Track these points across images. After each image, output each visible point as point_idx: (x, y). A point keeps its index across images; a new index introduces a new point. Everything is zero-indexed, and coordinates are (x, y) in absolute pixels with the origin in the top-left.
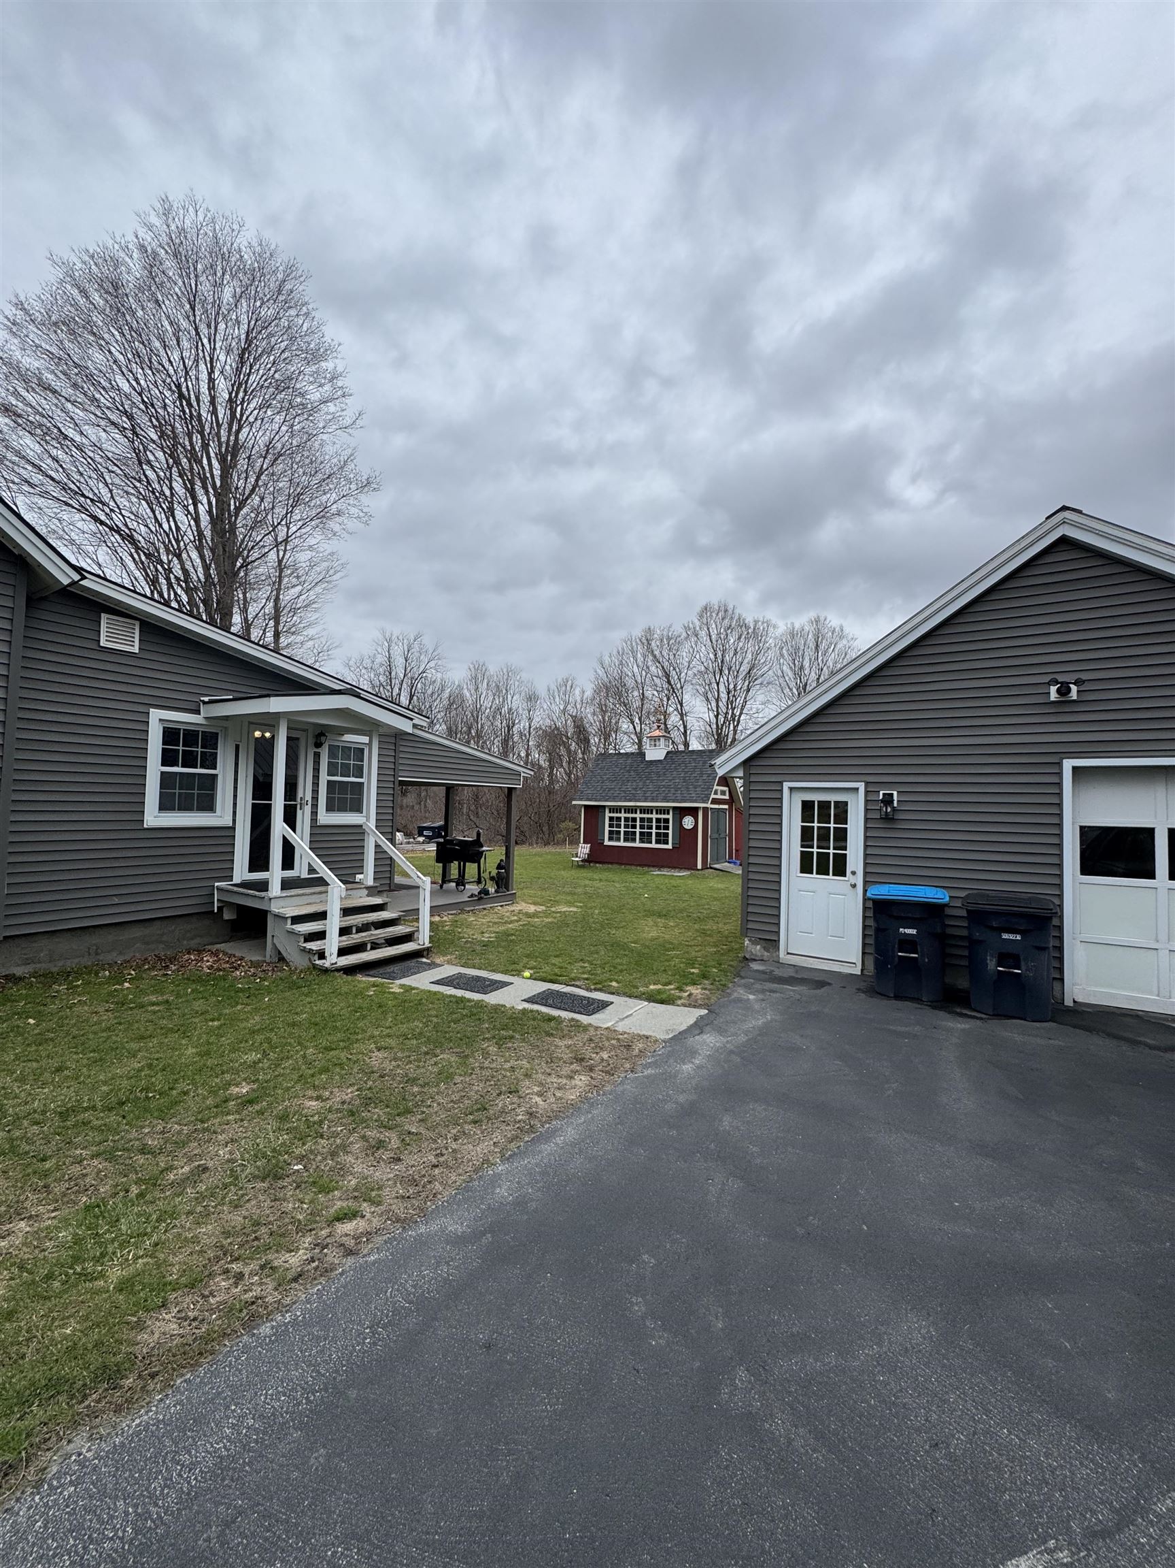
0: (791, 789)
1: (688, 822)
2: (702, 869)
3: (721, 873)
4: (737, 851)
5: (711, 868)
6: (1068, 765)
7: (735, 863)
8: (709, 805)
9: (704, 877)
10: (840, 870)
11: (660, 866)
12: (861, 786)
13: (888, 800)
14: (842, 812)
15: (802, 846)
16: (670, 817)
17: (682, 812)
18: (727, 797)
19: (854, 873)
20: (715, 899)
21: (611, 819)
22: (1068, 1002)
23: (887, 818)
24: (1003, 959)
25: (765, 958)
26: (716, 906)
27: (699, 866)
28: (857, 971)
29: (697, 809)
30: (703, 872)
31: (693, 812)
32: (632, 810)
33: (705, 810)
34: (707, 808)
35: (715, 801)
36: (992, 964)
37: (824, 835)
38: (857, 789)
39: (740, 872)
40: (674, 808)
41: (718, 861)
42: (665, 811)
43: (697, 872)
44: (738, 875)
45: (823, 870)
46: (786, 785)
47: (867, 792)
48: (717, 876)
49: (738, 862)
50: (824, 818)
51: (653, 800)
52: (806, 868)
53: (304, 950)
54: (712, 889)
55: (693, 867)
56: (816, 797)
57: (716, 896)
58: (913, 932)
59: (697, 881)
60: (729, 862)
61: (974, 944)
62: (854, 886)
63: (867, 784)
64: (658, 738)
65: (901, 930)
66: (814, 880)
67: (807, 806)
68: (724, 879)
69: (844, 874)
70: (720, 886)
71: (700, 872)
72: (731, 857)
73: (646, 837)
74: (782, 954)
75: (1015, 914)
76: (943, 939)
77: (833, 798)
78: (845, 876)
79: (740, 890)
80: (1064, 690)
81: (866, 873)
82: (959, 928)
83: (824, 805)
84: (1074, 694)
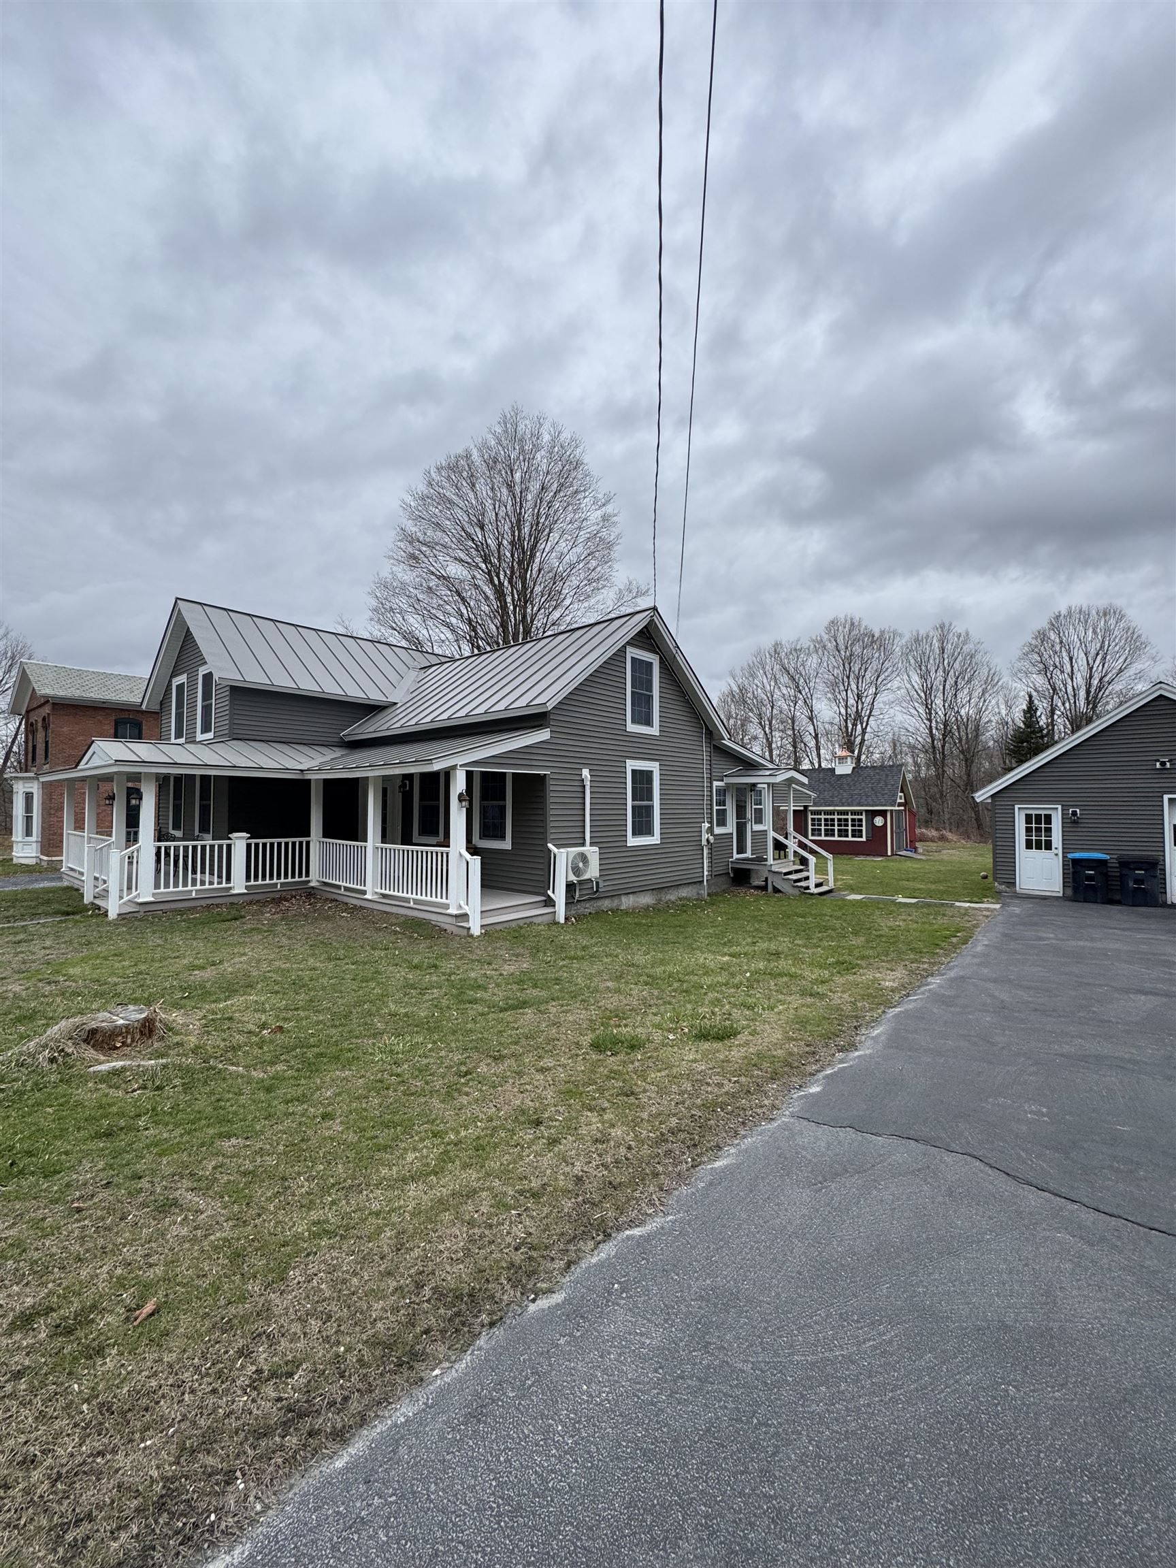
0: (1019, 810)
1: (879, 821)
2: (891, 856)
4: (911, 841)
5: (898, 855)
6: (1166, 797)
7: (910, 850)
8: (894, 808)
9: (894, 862)
10: (1048, 846)
11: (857, 854)
12: (1060, 807)
13: (1074, 813)
14: (1048, 819)
15: (1027, 836)
16: (863, 817)
17: (873, 814)
18: (903, 801)
19: (1056, 848)
21: (813, 820)
22: (1169, 902)
23: (1074, 822)
24: (1137, 881)
25: (1007, 890)
27: (889, 854)
28: (1061, 895)
29: (886, 811)
30: (892, 858)
31: (883, 813)
32: (832, 813)
33: (891, 811)
34: (893, 810)
36: (1131, 884)
37: (1038, 830)
38: (1057, 808)
40: (866, 811)
41: (903, 850)
42: (860, 813)
43: (889, 858)
45: (1039, 847)
46: (1016, 806)
47: (1063, 810)
50: (1039, 822)
51: (849, 805)
52: (1029, 845)
53: (794, 887)
55: (884, 854)
56: (1034, 812)
58: (1092, 872)
59: (889, 865)
60: (906, 850)
61: (1122, 877)
62: (1056, 855)
63: (1062, 806)
64: (846, 757)
65: (1086, 872)
66: (1034, 852)
67: (1028, 818)
72: (907, 846)
73: (843, 833)
74: (1018, 888)
75: (1142, 863)
76: (1106, 876)
77: (1043, 812)
78: (1052, 850)
80: (1163, 764)
81: (1063, 848)
82: (1114, 872)
83: (1038, 817)
84: (1168, 765)
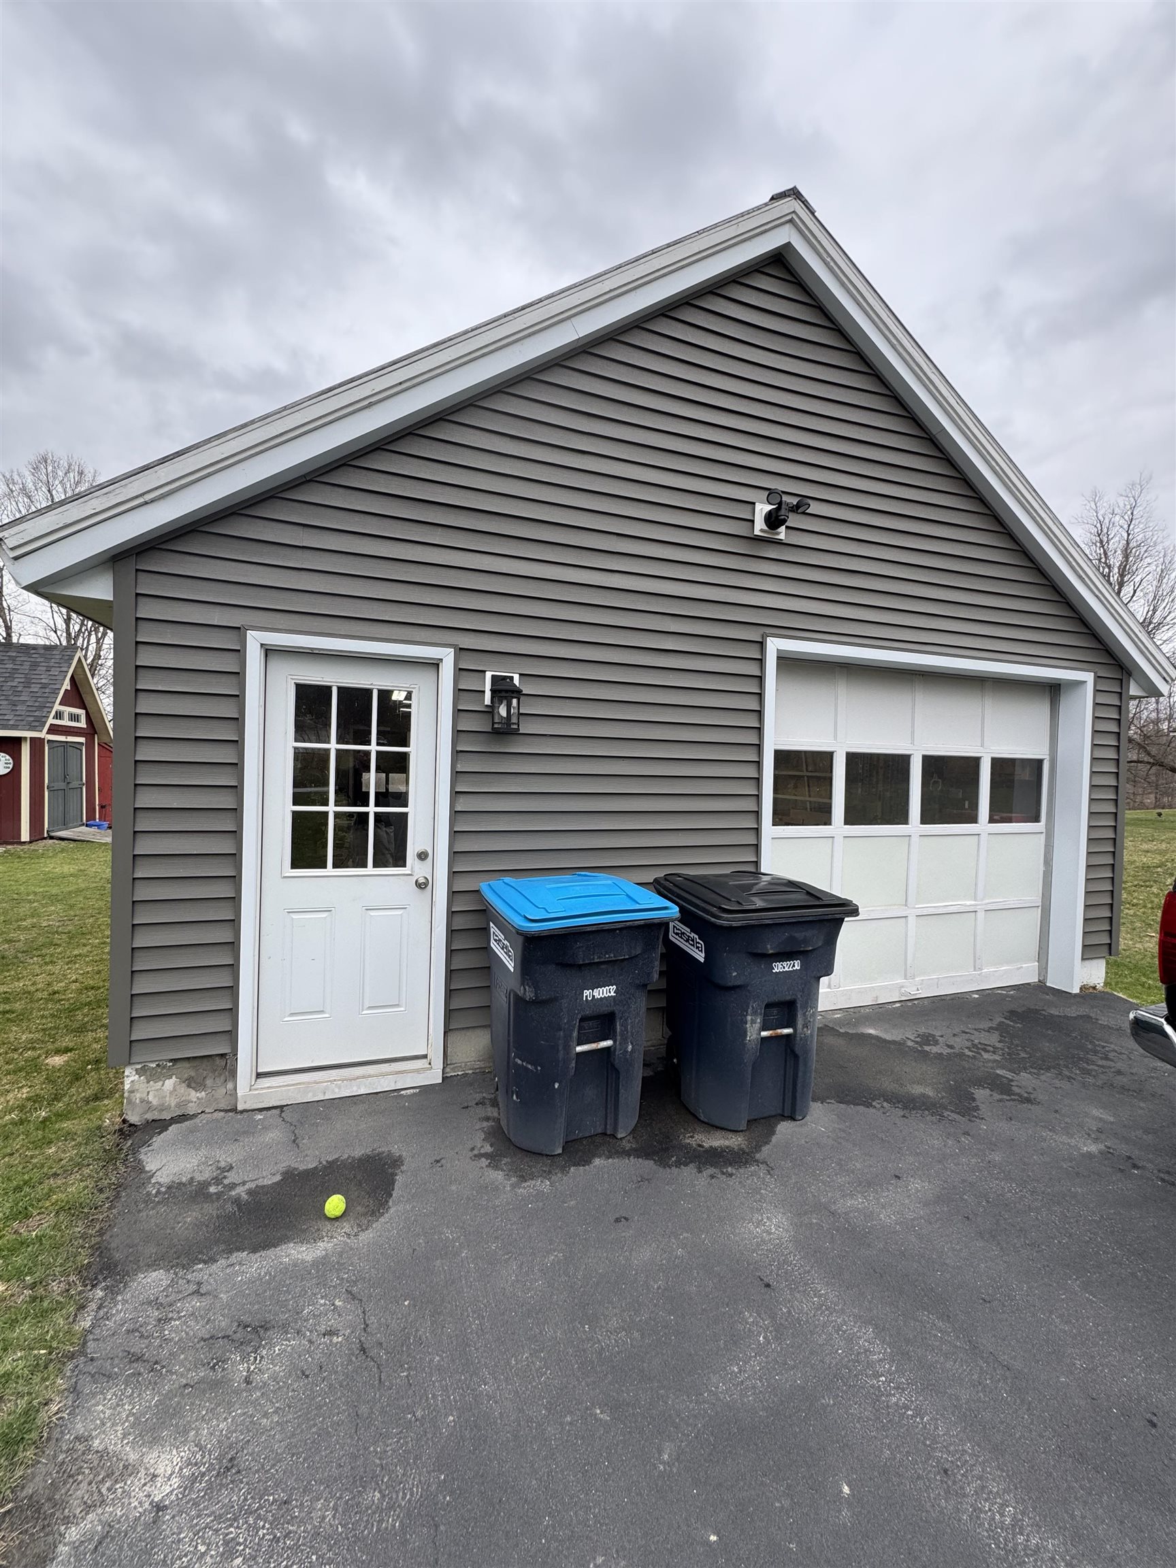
0: (269, 652)
2: (31, 842)
3: (72, 845)
4: (102, 807)
5: (52, 838)
6: (773, 646)
7: (99, 826)
8: (43, 734)
9: (35, 856)
10: (393, 852)
12: (447, 657)
13: (506, 690)
14: (397, 717)
15: (296, 802)
18: (82, 724)
19: (422, 856)
20: (54, 899)
25: (192, 1109)
26: (52, 916)
27: (25, 836)
28: (433, 1075)
29: (18, 741)
30: (33, 846)
31: (9, 746)
33: (37, 744)
34: (41, 740)
35: (54, 730)
36: (753, 1029)
37: (353, 772)
38: (435, 665)
39: (109, 840)
41: (65, 826)
43: (19, 848)
44: (105, 844)
45: (350, 856)
46: (254, 641)
47: (459, 671)
48: (63, 851)
49: (106, 824)
50: (354, 728)
52: (309, 853)
54: (50, 879)
55: (11, 838)
56: (335, 678)
57: (54, 891)
58: (606, 992)
59: (16, 865)
60: (87, 826)
62: (427, 885)
63: (460, 651)
65: (587, 993)
66: (332, 881)
67: (311, 699)
68: (77, 855)
69: (400, 861)
70: (67, 869)
71: (26, 847)
72: (90, 815)
74: (244, 1083)
77: (375, 680)
78: (404, 866)
79: (108, 873)
80: (774, 521)
81: (455, 854)
83: (355, 700)
84: (783, 530)
